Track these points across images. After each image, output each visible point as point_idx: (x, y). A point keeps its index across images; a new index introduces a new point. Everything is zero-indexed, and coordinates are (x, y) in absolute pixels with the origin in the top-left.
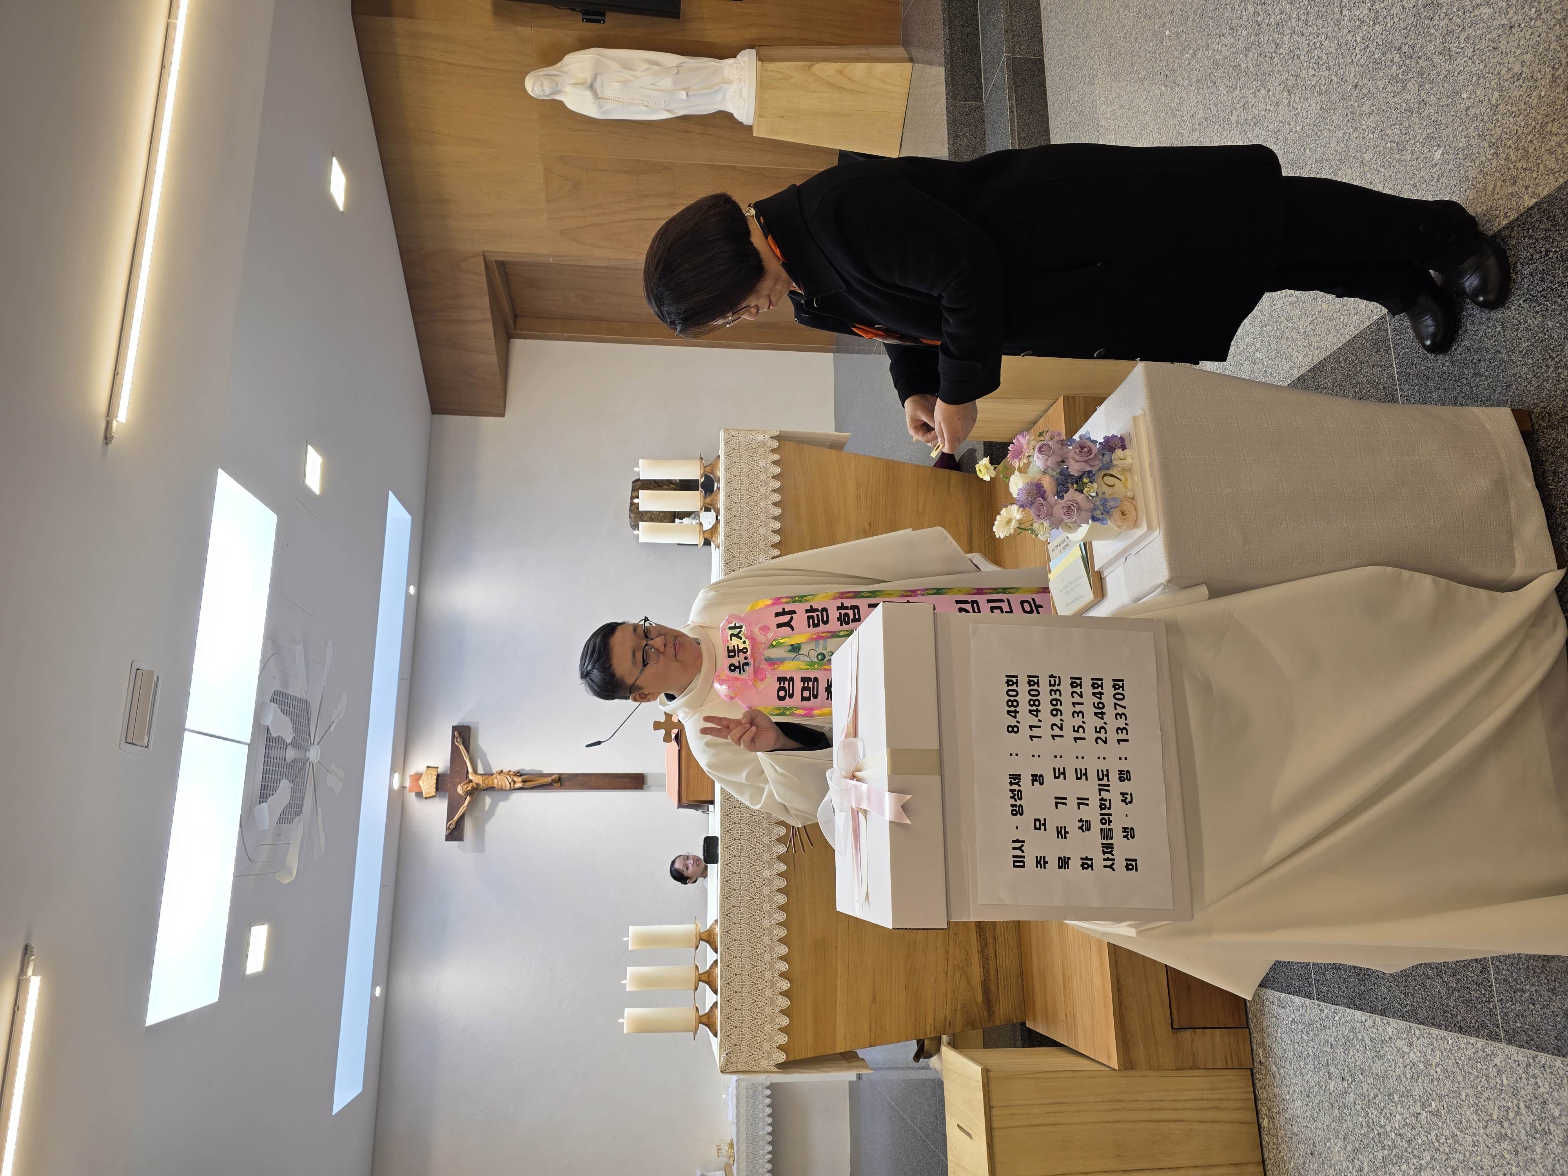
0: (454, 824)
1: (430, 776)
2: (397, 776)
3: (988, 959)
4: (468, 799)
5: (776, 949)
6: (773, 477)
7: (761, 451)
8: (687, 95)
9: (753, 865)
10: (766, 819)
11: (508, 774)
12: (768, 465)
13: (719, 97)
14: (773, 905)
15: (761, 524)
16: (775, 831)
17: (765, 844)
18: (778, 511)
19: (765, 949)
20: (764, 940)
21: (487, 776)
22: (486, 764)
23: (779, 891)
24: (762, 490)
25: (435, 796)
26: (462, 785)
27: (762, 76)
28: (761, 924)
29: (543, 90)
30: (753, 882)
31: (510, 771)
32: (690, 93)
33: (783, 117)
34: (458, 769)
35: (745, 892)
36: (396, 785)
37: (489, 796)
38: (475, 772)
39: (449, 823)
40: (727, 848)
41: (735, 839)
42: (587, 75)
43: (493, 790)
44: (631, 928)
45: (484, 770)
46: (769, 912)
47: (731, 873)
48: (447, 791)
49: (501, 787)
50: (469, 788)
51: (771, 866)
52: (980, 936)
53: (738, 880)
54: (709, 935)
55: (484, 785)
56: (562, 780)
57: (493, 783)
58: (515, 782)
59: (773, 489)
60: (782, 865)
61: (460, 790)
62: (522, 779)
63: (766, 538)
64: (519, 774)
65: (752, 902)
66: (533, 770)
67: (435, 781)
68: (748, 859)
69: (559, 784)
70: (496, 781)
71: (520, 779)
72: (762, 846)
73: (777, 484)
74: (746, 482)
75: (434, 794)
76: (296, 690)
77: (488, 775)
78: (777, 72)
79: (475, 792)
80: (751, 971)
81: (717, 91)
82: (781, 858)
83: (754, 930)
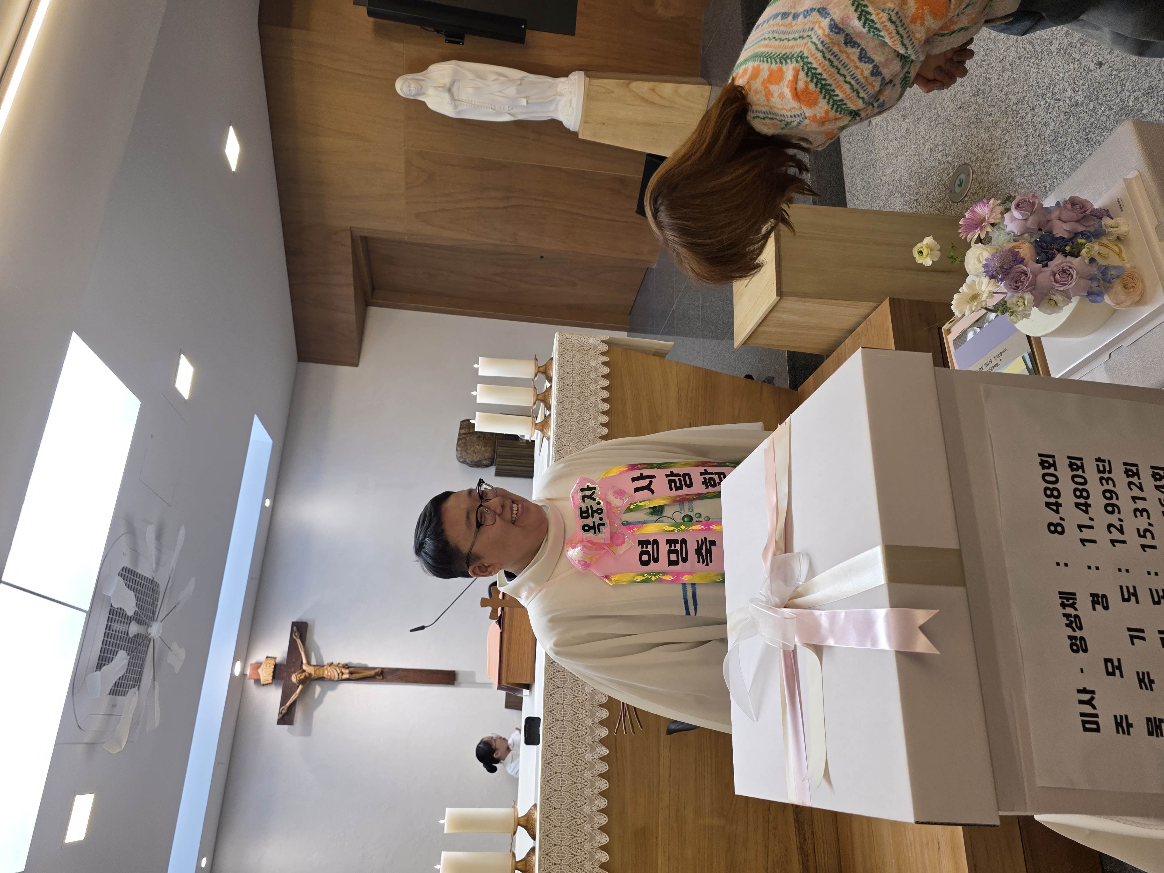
0: (286, 709)
1: (268, 665)
2: (238, 664)
3: (807, 856)
4: (301, 687)
5: (597, 838)
6: (602, 376)
7: (592, 353)
8: (527, 103)
9: (576, 748)
10: (589, 701)
11: (337, 666)
12: (598, 365)
13: (552, 108)
14: (595, 791)
15: (591, 417)
16: (597, 714)
17: (588, 726)
18: (606, 407)
19: (585, 837)
20: (585, 828)
21: (318, 667)
22: (319, 657)
23: (601, 775)
24: (592, 387)
25: (271, 684)
26: (296, 674)
27: (589, 90)
28: (582, 810)
29: (410, 90)
30: (575, 765)
31: (339, 664)
32: (529, 101)
33: (604, 124)
34: (294, 660)
35: (567, 775)
36: (237, 672)
37: (319, 685)
38: (309, 663)
39: (282, 708)
40: (550, 728)
41: (558, 720)
42: (447, 81)
44: (448, 810)
45: (317, 662)
46: (590, 798)
47: (552, 755)
48: (282, 679)
49: (331, 677)
50: (302, 677)
51: (593, 749)
52: (799, 831)
53: (559, 763)
54: (527, 820)
55: (316, 675)
56: (384, 674)
57: (323, 674)
58: (343, 674)
59: (602, 386)
60: (604, 748)
61: (294, 679)
62: (350, 671)
63: (595, 430)
64: (346, 666)
65: (573, 786)
67: (273, 670)
68: (570, 741)
69: (381, 677)
70: (326, 672)
71: (347, 671)
72: (584, 728)
73: (606, 383)
74: (578, 379)
76: (145, 570)
77: (320, 666)
78: (601, 87)
79: (307, 681)
80: (571, 861)
81: (551, 102)
82: (603, 742)
83: (574, 816)
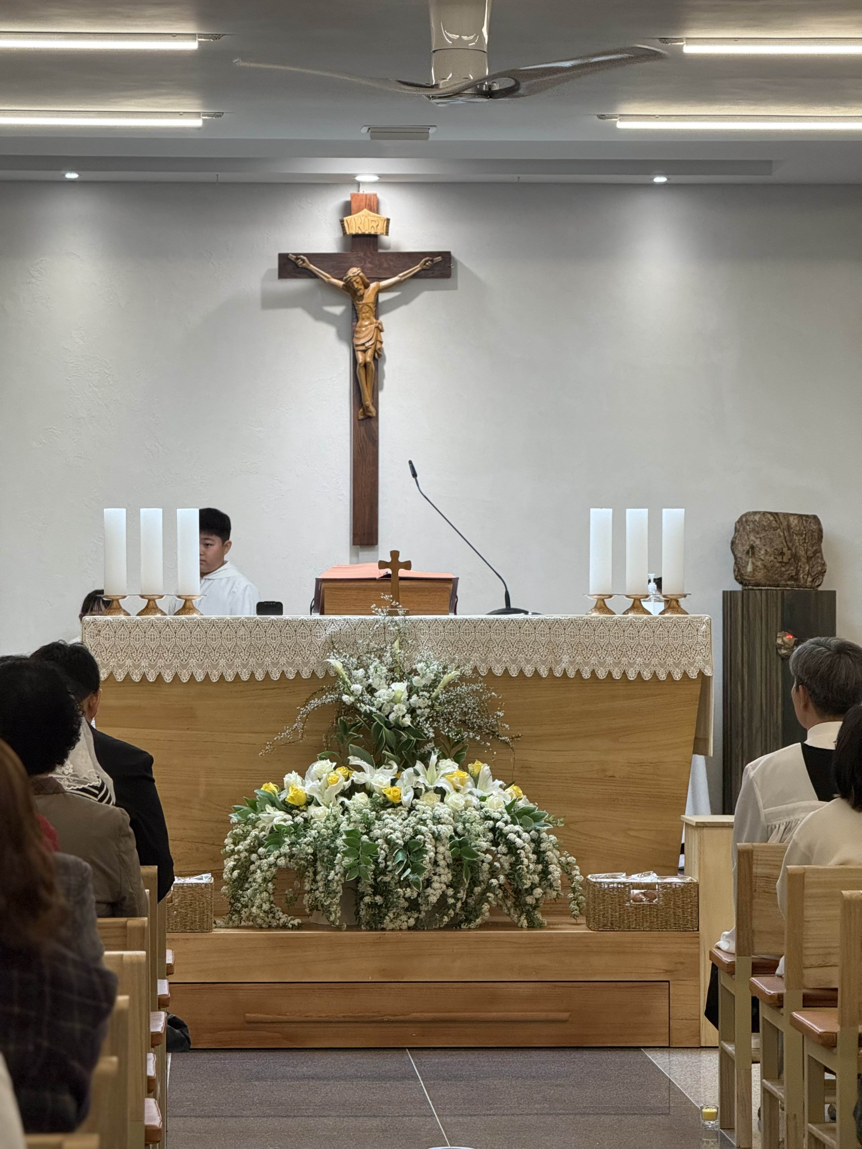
0: (304, 264)
1: (375, 225)
4: (341, 283)
5: (184, 671)
11: (377, 340)
21: (374, 309)
22: (393, 305)
23: (222, 674)
26: (361, 274)
31: (381, 342)
34: (385, 265)
37: (345, 312)
38: (382, 291)
39: (305, 258)
40: (273, 624)
43: (353, 319)
45: (384, 303)
48: (352, 250)
49: (357, 332)
50: (356, 286)
54: (190, 609)
55: (360, 306)
56: (368, 420)
57: (363, 319)
58: (364, 351)
60: (246, 676)
61: (353, 271)
62: (370, 363)
64: (378, 356)
66: (384, 377)
67: (367, 232)
69: (361, 417)
70: (367, 323)
71: (370, 359)
75: (348, 233)
77: (377, 312)
79: (351, 292)
